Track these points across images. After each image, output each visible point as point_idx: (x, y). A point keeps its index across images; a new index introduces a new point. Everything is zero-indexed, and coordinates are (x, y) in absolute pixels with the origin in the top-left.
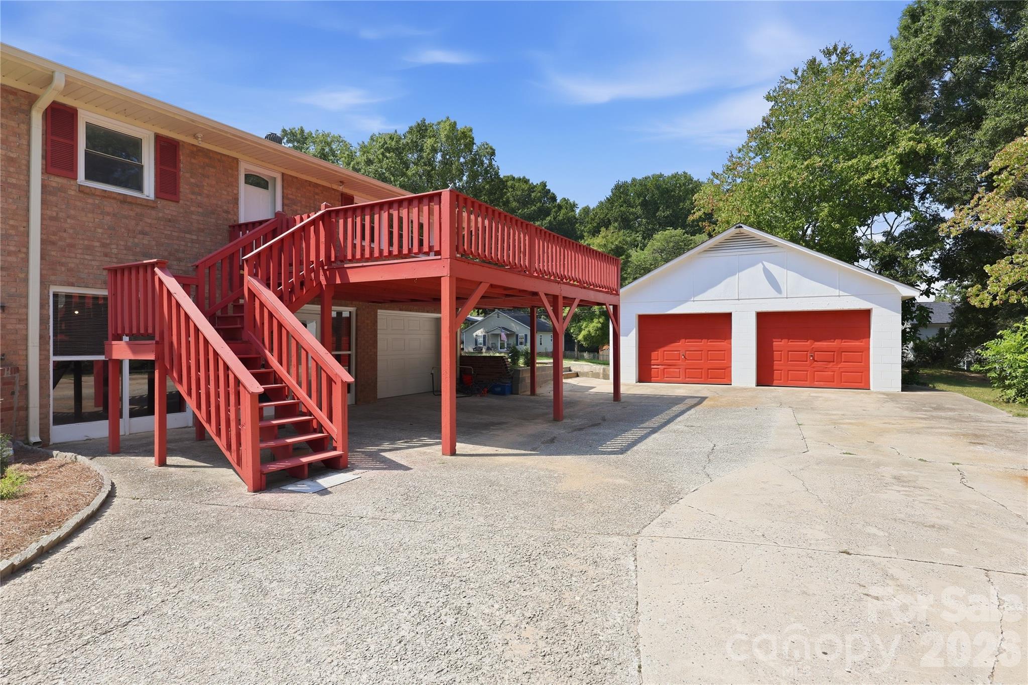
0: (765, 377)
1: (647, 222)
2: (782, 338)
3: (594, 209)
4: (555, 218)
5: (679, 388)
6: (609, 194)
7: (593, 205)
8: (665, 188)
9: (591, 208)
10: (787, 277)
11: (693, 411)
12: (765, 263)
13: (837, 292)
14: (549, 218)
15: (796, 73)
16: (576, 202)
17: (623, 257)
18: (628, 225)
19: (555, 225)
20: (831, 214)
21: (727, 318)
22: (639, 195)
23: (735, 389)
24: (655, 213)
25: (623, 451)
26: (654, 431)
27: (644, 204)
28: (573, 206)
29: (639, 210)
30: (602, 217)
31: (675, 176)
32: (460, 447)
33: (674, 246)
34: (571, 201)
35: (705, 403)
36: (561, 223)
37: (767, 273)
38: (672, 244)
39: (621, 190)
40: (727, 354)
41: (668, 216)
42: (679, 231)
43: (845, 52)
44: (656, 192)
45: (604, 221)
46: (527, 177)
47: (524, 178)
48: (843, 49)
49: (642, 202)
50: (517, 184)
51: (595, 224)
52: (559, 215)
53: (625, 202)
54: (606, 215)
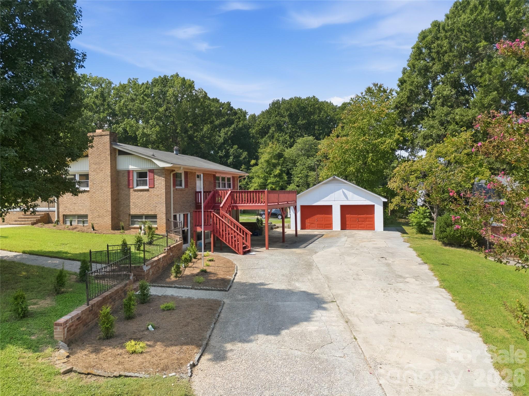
0: (344, 227)
1: (292, 127)
2: (348, 214)
3: (258, 117)
4: (237, 126)
5: (315, 231)
6: (267, 108)
7: (258, 113)
8: (303, 106)
9: (257, 115)
10: (350, 194)
11: (320, 238)
12: (343, 189)
13: (364, 199)
14: (233, 126)
15: (362, 93)
16: (247, 111)
17: (283, 159)
18: (281, 129)
19: (237, 130)
20: (372, 159)
21: (330, 207)
22: (287, 110)
23: (333, 231)
24: (297, 122)
25: (305, 247)
26: (310, 244)
27: (290, 116)
28: (245, 113)
29: (287, 119)
30: (265, 123)
31: (308, 99)
32: (269, 248)
33: (308, 147)
34: (244, 110)
35: (323, 236)
36: (241, 129)
37: (343, 192)
38: (307, 146)
39: (276, 106)
40: (331, 220)
41: (304, 123)
42: (311, 138)
43: (381, 87)
44: (297, 108)
45: (266, 126)
46: (218, 98)
47: (216, 99)
48: (380, 85)
49: (289, 114)
50: (212, 104)
51: (260, 128)
52: (239, 124)
53: (278, 114)
54: (267, 122)
